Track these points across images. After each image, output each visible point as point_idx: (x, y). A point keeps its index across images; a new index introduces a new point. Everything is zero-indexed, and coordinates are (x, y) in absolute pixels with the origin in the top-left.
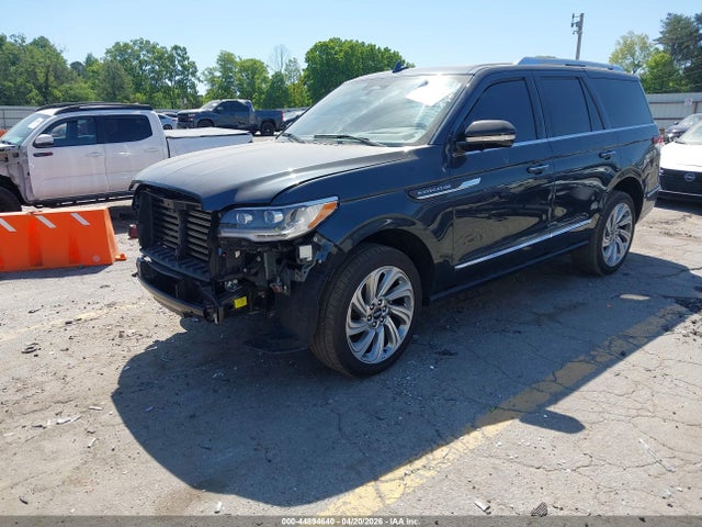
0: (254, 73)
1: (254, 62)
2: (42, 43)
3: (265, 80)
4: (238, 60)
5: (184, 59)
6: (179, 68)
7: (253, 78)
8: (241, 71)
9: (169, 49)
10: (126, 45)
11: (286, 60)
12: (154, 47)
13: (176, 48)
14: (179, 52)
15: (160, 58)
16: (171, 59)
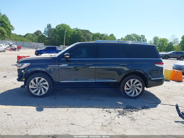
0: (164, 42)
1: (164, 39)
2: (112, 35)
3: (166, 44)
4: (159, 38)
5: (144, 38)
6: (142, 41)
7: (163, 43)
8: (160, 41)
9: (140, 36)
10: (130, 35)
11: (174, 39)
12: (136, 35)
13: (142, 36)
14: (143, 36)
15: (137, 38)
16: (140, 38)
